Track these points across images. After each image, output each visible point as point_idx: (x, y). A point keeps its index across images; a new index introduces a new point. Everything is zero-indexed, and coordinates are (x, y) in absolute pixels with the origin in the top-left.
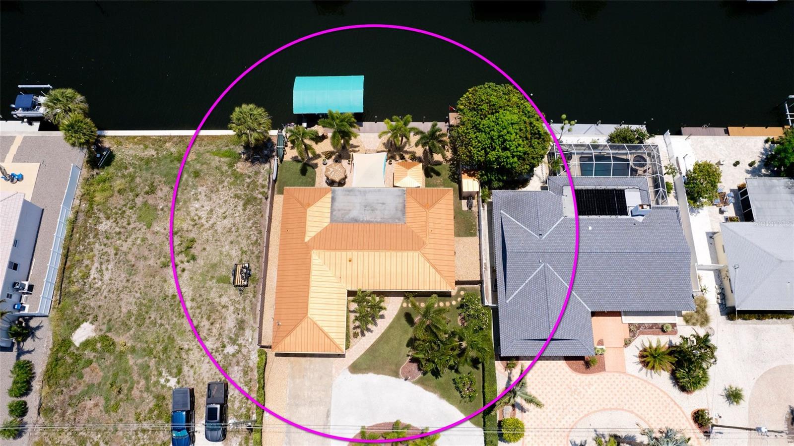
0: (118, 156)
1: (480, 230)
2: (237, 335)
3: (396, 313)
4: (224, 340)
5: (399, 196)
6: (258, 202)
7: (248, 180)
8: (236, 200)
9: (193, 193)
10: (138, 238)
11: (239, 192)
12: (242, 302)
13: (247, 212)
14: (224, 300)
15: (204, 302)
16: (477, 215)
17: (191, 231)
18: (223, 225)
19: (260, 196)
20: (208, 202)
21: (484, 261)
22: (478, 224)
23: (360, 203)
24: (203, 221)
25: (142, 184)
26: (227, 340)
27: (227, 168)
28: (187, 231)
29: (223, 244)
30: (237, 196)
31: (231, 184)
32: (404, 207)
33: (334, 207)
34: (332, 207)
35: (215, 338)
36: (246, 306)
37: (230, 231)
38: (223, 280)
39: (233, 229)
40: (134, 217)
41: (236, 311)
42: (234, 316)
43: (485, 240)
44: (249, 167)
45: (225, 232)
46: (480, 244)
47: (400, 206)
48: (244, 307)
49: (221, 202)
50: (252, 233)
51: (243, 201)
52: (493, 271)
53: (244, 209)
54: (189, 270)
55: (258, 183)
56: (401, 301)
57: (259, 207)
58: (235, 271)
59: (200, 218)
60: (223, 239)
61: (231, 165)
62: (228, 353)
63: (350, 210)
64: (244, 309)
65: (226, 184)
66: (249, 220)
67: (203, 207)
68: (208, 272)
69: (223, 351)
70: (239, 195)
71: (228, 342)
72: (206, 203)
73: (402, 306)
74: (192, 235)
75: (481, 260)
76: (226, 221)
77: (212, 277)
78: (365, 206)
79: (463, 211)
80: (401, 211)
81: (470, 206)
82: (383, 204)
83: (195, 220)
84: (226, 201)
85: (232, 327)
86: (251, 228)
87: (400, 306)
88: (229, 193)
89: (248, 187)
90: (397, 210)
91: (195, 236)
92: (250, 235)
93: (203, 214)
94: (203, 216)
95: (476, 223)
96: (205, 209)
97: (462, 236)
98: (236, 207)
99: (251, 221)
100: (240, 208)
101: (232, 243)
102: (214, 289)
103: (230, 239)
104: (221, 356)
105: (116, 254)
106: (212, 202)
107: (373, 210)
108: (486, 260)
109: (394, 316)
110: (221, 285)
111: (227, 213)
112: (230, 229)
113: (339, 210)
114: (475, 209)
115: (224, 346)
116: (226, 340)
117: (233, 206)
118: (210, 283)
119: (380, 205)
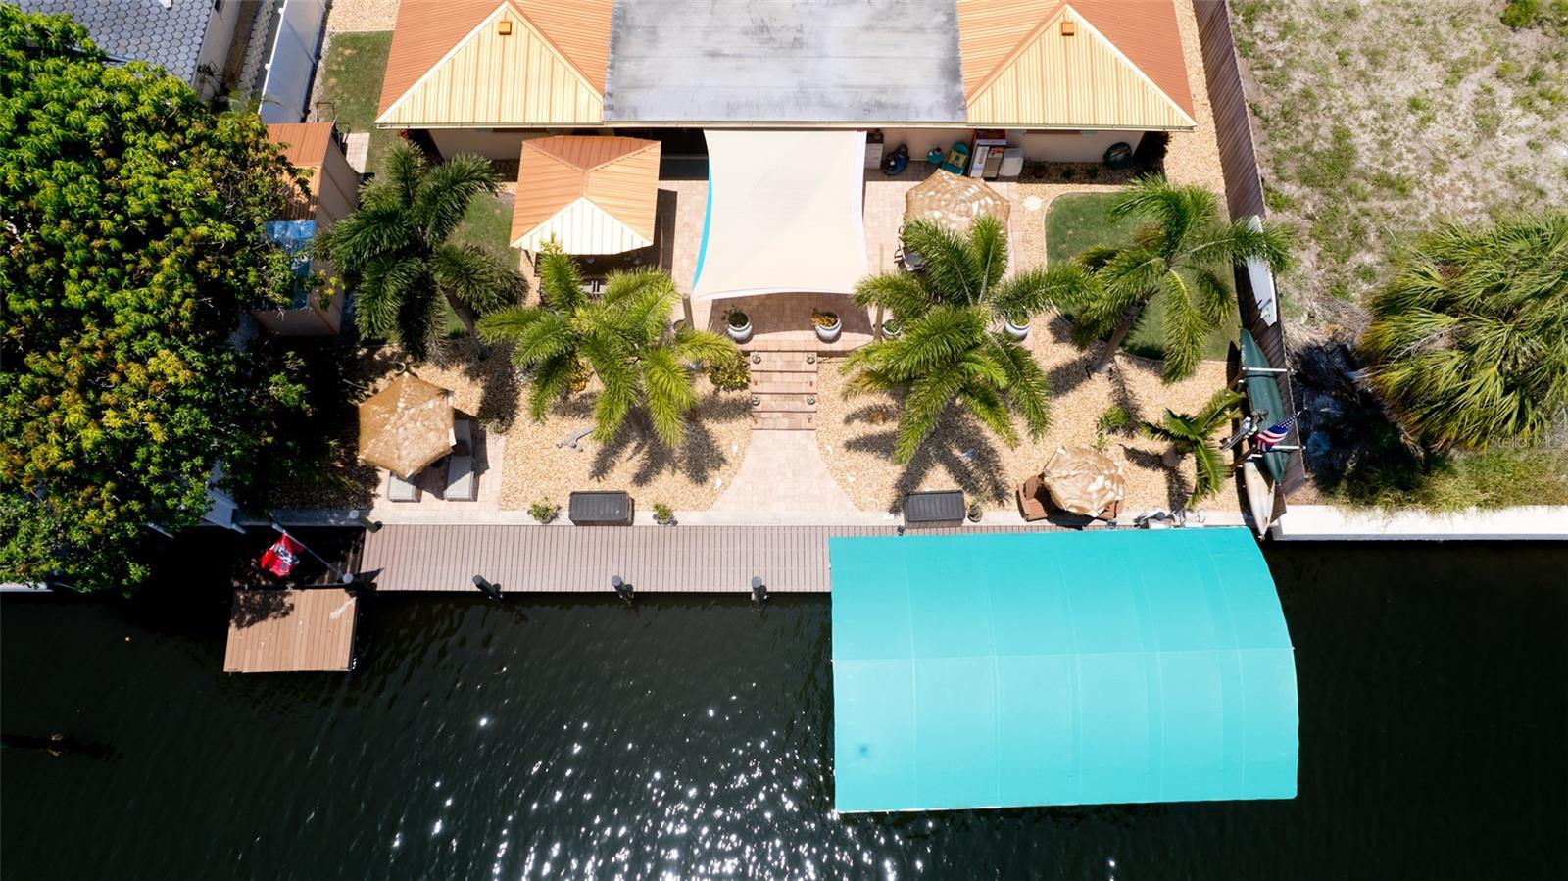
5: (635, 86)
6: (1290, 168)
8: (1392, 171)
11: (1393, 206)
13: (1326, 123)
17: (1542, 57)
18: (1415, 77)
19: (1290, 190)
20: (1516, 163)
23: (822, 56)
24: (1505, 93)
30: (1399, 187)
32: (616, 43)
34: (955, 43)
37: (1375, 57)
39: (1363, 63)
45: (1395, 54)
47: (635, 45)
49: (1458, 166)
50: (1281, 46)
51: (1358, 165)
53: (1341, 136)
55: (1315, 247)
57: (1280, 145)
60: (1391, 27)
63: (869, 28)
66: (1306, 95)
67: (1530, 145)
70: (1386, 192)
72: (1524, 159)
74: (1530, 40)
76: (1406, 89)
78: (797, 43)
80: (630, 29)
82: (714, 54)
83: (1541, 95)
84: (1439, 167)
86: (1289, 63)
88: (1433, 201)
89: (1358, 233)
90: (652, 34)
91: (1517, 38)
94: (1517, 111)
96: (1520, 140)
98: (1384, 145)
99: (1296, 87)
100: (1364, 141)
101: (1350, 13)
103: (1362, 26)
106: (1500, 165)
107: (763, 29)
111: (1412, 119)
112: (1374, 63)
113: (920, 29)
117: (1396, 144)
119: (726, 50)
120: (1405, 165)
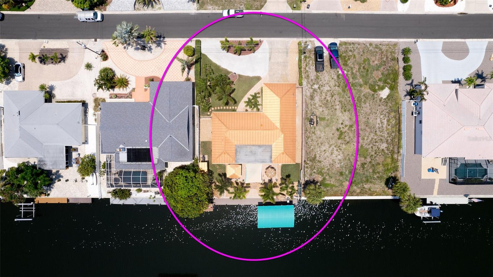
0: (383, 184)
1: (199, 144)
2: (314, 93)
3: (240, 104)
4: (319, 91)
5: (238, 159)
6: (309, 159)
7: (315, 171)
8: (320, 160)
9: (342, 164)
10: (366, 140)
11: (319, 164)
12: (312, 109)
13: (314, 153)
14: (321, 110)
15: (330, 108)
16: (201, 152)
17: (341, 144)
18: (325, 147)
19: (308, 162)
20: (334, 158)
21: (198, 129)
22: (200, 148)
23: (257, 155)
24: (335, 149)
25: (368, 168)
27: (326, 177)
28: (343, 144)
29: (325, 137)
30: (320, 162)
31: (323, 169)
32: (236, 153)
33: (270, 153)
34: (272, 153)
35: (324, 91)
36: (310, 107)
37: (322, 144)
38: (323, 119)
39: (320, 145)
40: (370, 150)
41: (315, 104)
42: (316, 102)
43: (197, 140)
44: (315, 178)
45: (324, 143)
46: (200, 137)
47: (238, 154)
48: (311, 106)
49: (327, 159)
50: (311, 143)
51: (316, 159)
52: (194, 124)
53: (315, 155)
54: (339, 124)
55: (310, 169)
56: (238, 109)
57: (308, 156)
58: (317, 123)
60: (324, 139)
61: (324, 179)
62: (317, 85)
63: (263, 151)
64: (311, 105)
65: (326, 169)
66: (313, 149)
67: (336, 156)
68: (330, 123)
69: (319, 86)
70: (319, 162)
72: (335, 158)
73: (237, 107)
74: (340, 141)
75: (199, 130)
76: (324, 149)
77: (328, 120)
78: (255, 154)
79: (207, 155)
80: (237, 151)
81: (204, 157)
82: (246, 155)
83: (339, 149)
84: (325, 159)
85: (316, 97)
86: (311, 145)
87: (238, 107)
88: (324, 163)
89: (315, 167)
90: (240, 152)
91: (339, 141)
92: (311, 142)
93: (336, 153)
94: (336, 151)
95: (201, 148)
96: (335, 155)
97: (208, 141)
98: (320, 156)
99: (311, 149)
100: (318, 156)
101: (320, 138)
102: (326, 114)
103: (321, 140)
104: (320, 84)
105: (376, 131)
106: (332, 159)
107: (251, 152)
108: (197, 130)
109: (241, 102)
110: (323, 117)
111: (324, 153)
112: (321, 145)
113: (268, 152)
114: (201, 156)
115: (319, 88)
116: (318, 90)
117: (321, 156)
118: (328, 118)
119: (248, 154)
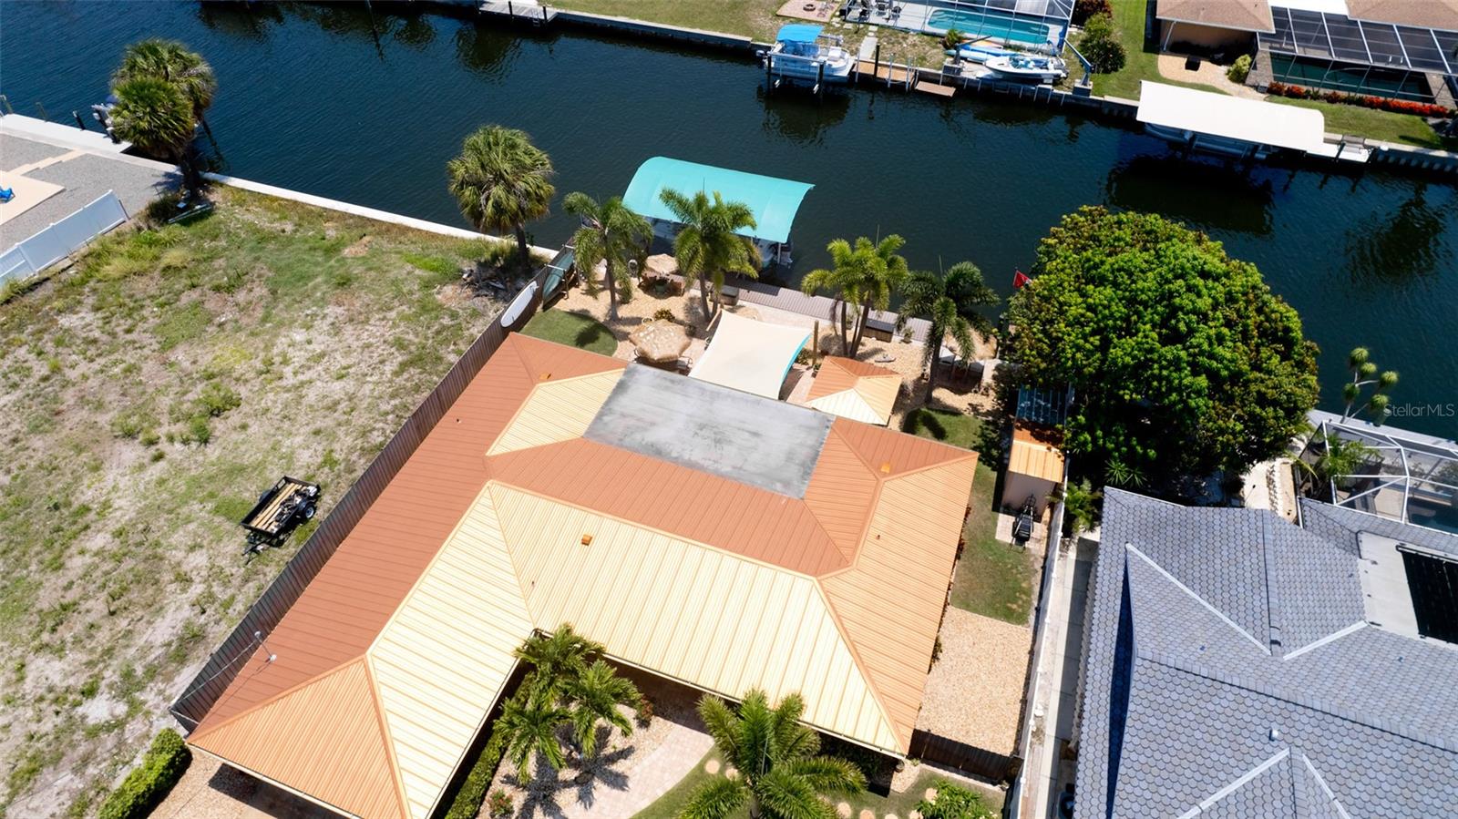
1: (1039, 611)
7: (446, 321)
8: (393, 350)
9: (309, 312)
11: (411, 337)
12: (236, 582)
13: (400, 380)
16: (1038, 566)
17: (246, 381)
20: (328, 338)
22: (1037, 589)
24: (289, 369)
25: (221, 272)
26: (116, 678)
32: (814, 458)
33: (613, 405)
40: (152, 321)
44: (468, 297)
45: (319, 405)
46: (1032, 652)
47: (803, 453)
49: (356, 344)
51: (407, 356)
52: (1065, 756)
53: (398, 373)
54: (171, 462)
56: (706, 751)
58: (273, 494)
59: (285, 362)
61: (428, 285)
63: (653, 424)
64: (227, 605)
67: (310, 343)
70: (406, 342)
71: (111, 686)
72: (321, 338)
73: (701, 767)
79: (996, 542)
82: (755, 434)
83: (273, 363)
84: (367, 346)
85: (158, 643)
87: (692, 764)
88: (387, 334)
90: (790, 457)
91: (244, 394)
94: (295, 359)
95: (1031, 587)
97: (975, 611)
100: (389, 368)
102: (191, 527)
105: (45, 379)
106: (337, 339)
107: (718, 441)
110: (217, 520)
113: (623, 415)
114: (1035, 547)
115: (90, 692)
117: (377, 360)
120: (383, 350)
